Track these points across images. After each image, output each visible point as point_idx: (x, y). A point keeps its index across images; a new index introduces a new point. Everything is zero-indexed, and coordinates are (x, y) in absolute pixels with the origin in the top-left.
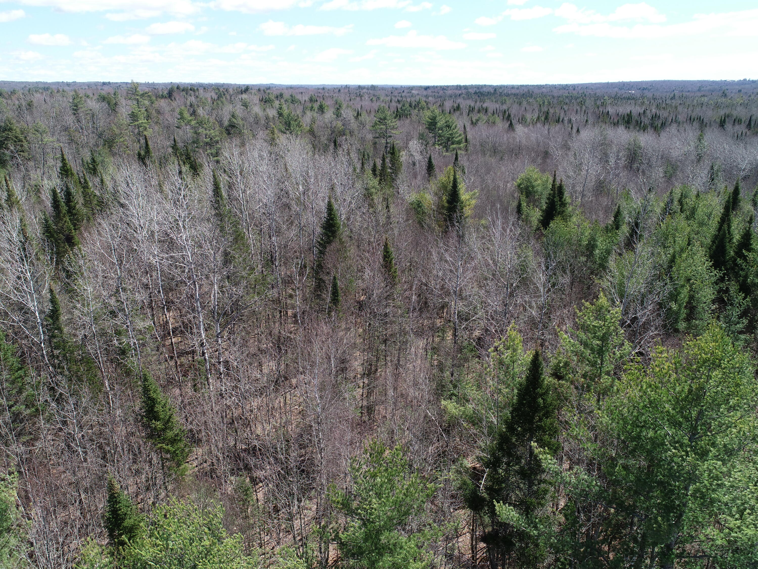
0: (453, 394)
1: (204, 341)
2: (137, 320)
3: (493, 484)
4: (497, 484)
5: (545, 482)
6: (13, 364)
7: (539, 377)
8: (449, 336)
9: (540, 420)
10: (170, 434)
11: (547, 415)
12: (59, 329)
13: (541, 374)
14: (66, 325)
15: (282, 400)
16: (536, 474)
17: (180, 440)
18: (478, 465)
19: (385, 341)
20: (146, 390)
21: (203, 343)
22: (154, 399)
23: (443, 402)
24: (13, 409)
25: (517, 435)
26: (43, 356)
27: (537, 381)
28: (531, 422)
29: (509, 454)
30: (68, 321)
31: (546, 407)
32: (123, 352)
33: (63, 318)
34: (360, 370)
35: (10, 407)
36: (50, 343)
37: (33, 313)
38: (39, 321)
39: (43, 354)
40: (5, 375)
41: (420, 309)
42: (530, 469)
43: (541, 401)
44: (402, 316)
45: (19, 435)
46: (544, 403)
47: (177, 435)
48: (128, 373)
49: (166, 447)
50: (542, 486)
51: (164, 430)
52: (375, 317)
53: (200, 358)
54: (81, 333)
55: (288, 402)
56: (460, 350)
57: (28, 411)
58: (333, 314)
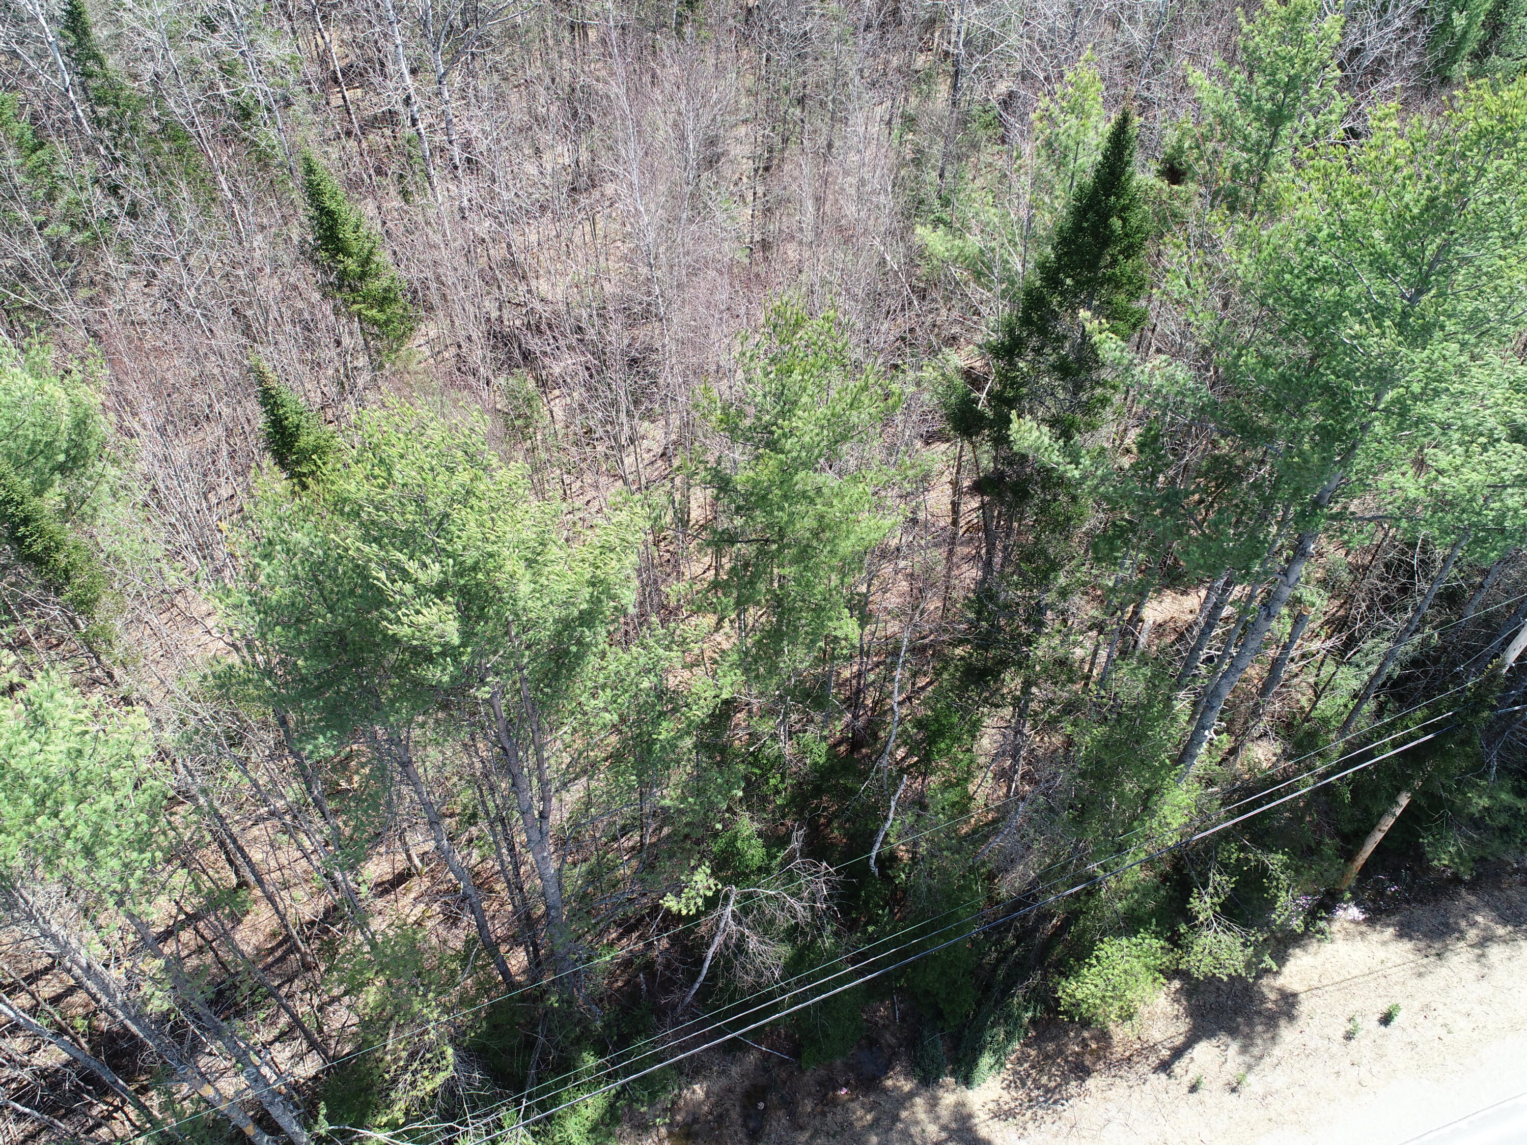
0: (939, 220)
1: (412, 91)
2: (263, 40)
3: (1005, 387)
4: (1012, 387)
5: (1103, 384)
6: (23, 135)
7: (1123, 172)
8: (943, 89)
9: (1114, 262)
10: (376, 285)
11: (1130, 251)
12: (96, 57)
13: (1128, 163)
14: (110, 51)
15: (588, 229)
16: (1090, 369)
17: (395, 300)
18: (978, 364)
19: (801, 101)
20: (314, 193)
21: (409, 97)
22: (334, 213)
23: (919, 230)
24: (47, 231)
25: (1061, 294)
26: (77, 118)
27: (1118, 179)
28: (1093, 266)
29: (1043, 331)
30: (112, 42)
31: (1127, 235)
32: (245, 114)
33: (100, 33)
34: (748, 166)
35: (41, 226)
36: (85, 90)
37: (34, 19)
38: (51, 39)
39: (78, 117)
40: (12, 158)
41: (882, 25)
42: (1079, 360)
43: (1119, 223)
44: (840, 39)
45: (73, 284)
46: (1124, 227)
47: (387, 290)
48: (263, 160)
49: (369, 313)
50: (1099, 391)
51: (362, 276)
52: (780, 40)
53: (410, 132)
54: (147, 69)
55: (600, 233)
56: (963, 122)
57: (78, 238)
58: (688, 30)
